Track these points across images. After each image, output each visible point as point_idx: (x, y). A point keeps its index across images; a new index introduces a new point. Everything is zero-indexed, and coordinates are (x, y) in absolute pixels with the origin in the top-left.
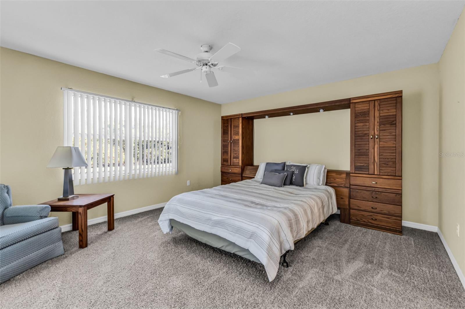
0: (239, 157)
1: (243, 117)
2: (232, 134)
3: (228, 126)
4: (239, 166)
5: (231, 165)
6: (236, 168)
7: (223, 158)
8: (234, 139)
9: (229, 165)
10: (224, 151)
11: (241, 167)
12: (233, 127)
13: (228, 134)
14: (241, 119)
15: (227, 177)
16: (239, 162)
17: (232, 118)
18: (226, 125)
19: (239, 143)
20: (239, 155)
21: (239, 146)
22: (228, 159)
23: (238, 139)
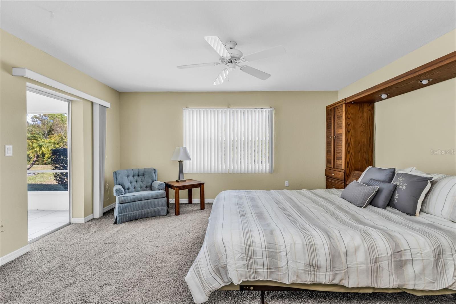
0: (342, 157)
1: (346, 103)
2: (336, 127)
3: (331, 117)
4: (342, 169)
5: (334, 168)
6: (339, 172)
7: (328, 159)
8: (337, 134)
9: (332, 168)
10: (328, 149)
11: (344, 171)
12: (337, 118)
13: (331, 128)
14: (344, 106)
15: (331, 183)
16: (342, 165)
17: (335, 107)
18: (330, 116)
19: (342, 138)
20: (342, 155)
21: (342, 143)
22: (331, 159)
23: (341, 133)
